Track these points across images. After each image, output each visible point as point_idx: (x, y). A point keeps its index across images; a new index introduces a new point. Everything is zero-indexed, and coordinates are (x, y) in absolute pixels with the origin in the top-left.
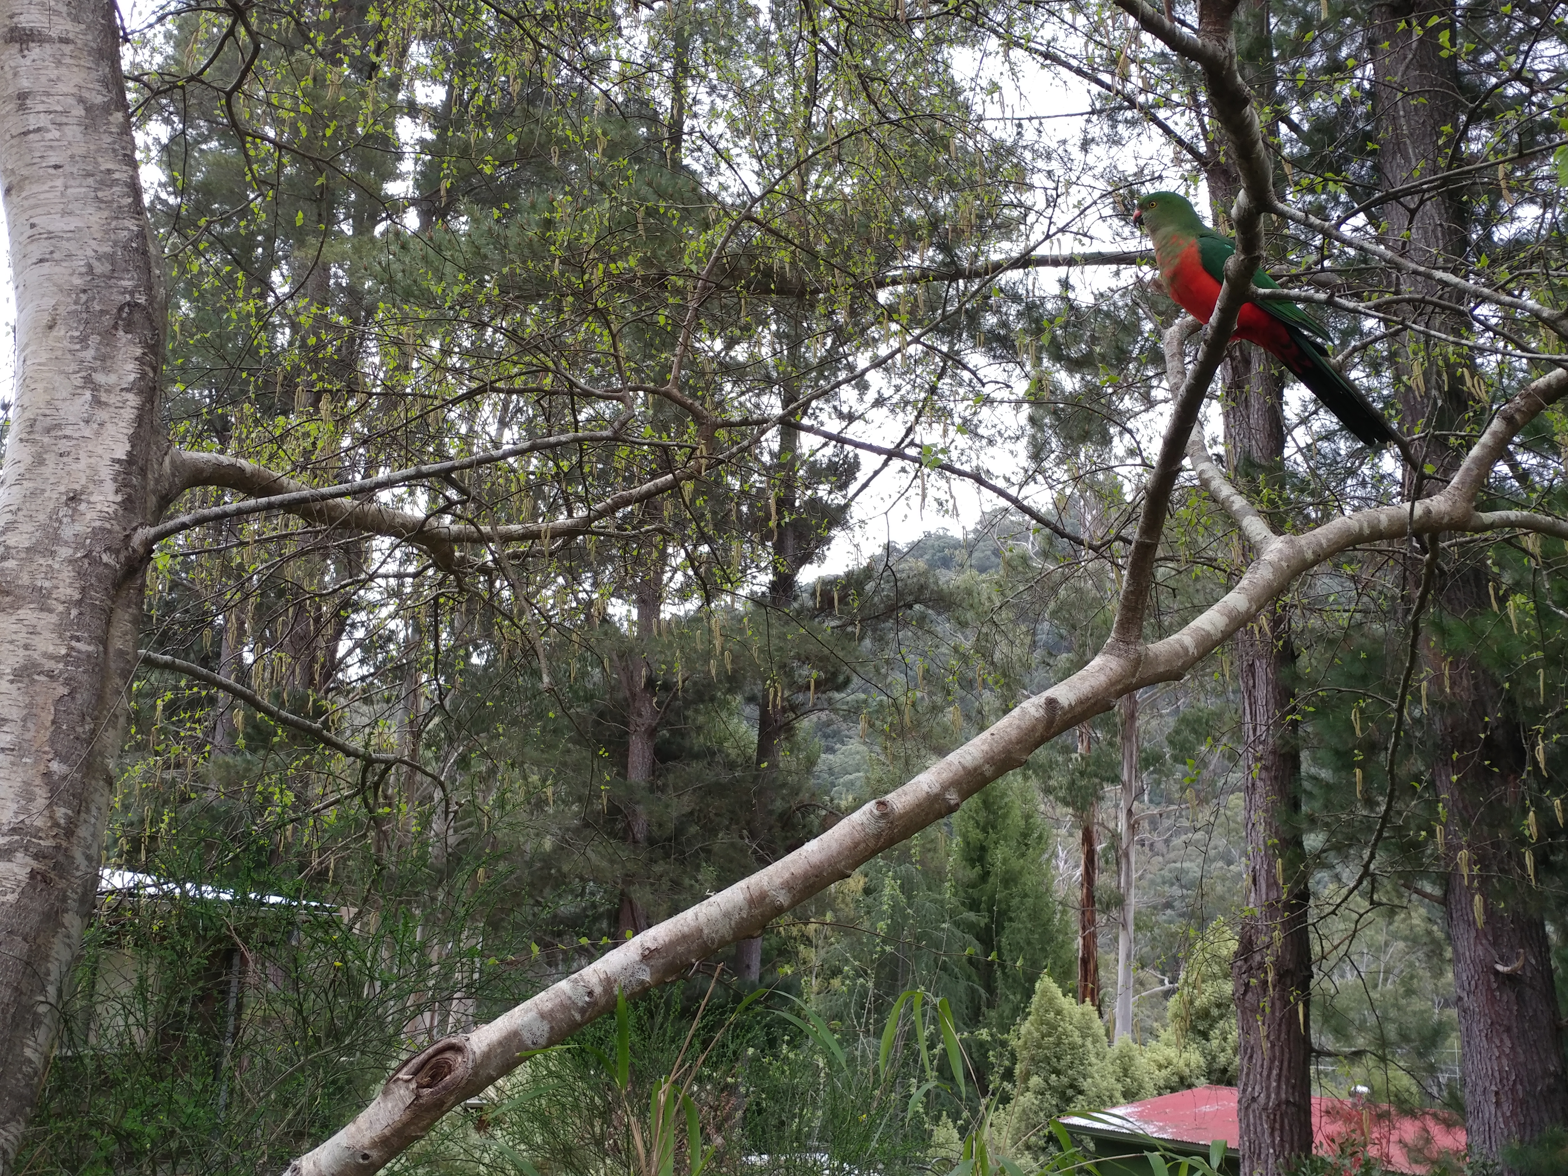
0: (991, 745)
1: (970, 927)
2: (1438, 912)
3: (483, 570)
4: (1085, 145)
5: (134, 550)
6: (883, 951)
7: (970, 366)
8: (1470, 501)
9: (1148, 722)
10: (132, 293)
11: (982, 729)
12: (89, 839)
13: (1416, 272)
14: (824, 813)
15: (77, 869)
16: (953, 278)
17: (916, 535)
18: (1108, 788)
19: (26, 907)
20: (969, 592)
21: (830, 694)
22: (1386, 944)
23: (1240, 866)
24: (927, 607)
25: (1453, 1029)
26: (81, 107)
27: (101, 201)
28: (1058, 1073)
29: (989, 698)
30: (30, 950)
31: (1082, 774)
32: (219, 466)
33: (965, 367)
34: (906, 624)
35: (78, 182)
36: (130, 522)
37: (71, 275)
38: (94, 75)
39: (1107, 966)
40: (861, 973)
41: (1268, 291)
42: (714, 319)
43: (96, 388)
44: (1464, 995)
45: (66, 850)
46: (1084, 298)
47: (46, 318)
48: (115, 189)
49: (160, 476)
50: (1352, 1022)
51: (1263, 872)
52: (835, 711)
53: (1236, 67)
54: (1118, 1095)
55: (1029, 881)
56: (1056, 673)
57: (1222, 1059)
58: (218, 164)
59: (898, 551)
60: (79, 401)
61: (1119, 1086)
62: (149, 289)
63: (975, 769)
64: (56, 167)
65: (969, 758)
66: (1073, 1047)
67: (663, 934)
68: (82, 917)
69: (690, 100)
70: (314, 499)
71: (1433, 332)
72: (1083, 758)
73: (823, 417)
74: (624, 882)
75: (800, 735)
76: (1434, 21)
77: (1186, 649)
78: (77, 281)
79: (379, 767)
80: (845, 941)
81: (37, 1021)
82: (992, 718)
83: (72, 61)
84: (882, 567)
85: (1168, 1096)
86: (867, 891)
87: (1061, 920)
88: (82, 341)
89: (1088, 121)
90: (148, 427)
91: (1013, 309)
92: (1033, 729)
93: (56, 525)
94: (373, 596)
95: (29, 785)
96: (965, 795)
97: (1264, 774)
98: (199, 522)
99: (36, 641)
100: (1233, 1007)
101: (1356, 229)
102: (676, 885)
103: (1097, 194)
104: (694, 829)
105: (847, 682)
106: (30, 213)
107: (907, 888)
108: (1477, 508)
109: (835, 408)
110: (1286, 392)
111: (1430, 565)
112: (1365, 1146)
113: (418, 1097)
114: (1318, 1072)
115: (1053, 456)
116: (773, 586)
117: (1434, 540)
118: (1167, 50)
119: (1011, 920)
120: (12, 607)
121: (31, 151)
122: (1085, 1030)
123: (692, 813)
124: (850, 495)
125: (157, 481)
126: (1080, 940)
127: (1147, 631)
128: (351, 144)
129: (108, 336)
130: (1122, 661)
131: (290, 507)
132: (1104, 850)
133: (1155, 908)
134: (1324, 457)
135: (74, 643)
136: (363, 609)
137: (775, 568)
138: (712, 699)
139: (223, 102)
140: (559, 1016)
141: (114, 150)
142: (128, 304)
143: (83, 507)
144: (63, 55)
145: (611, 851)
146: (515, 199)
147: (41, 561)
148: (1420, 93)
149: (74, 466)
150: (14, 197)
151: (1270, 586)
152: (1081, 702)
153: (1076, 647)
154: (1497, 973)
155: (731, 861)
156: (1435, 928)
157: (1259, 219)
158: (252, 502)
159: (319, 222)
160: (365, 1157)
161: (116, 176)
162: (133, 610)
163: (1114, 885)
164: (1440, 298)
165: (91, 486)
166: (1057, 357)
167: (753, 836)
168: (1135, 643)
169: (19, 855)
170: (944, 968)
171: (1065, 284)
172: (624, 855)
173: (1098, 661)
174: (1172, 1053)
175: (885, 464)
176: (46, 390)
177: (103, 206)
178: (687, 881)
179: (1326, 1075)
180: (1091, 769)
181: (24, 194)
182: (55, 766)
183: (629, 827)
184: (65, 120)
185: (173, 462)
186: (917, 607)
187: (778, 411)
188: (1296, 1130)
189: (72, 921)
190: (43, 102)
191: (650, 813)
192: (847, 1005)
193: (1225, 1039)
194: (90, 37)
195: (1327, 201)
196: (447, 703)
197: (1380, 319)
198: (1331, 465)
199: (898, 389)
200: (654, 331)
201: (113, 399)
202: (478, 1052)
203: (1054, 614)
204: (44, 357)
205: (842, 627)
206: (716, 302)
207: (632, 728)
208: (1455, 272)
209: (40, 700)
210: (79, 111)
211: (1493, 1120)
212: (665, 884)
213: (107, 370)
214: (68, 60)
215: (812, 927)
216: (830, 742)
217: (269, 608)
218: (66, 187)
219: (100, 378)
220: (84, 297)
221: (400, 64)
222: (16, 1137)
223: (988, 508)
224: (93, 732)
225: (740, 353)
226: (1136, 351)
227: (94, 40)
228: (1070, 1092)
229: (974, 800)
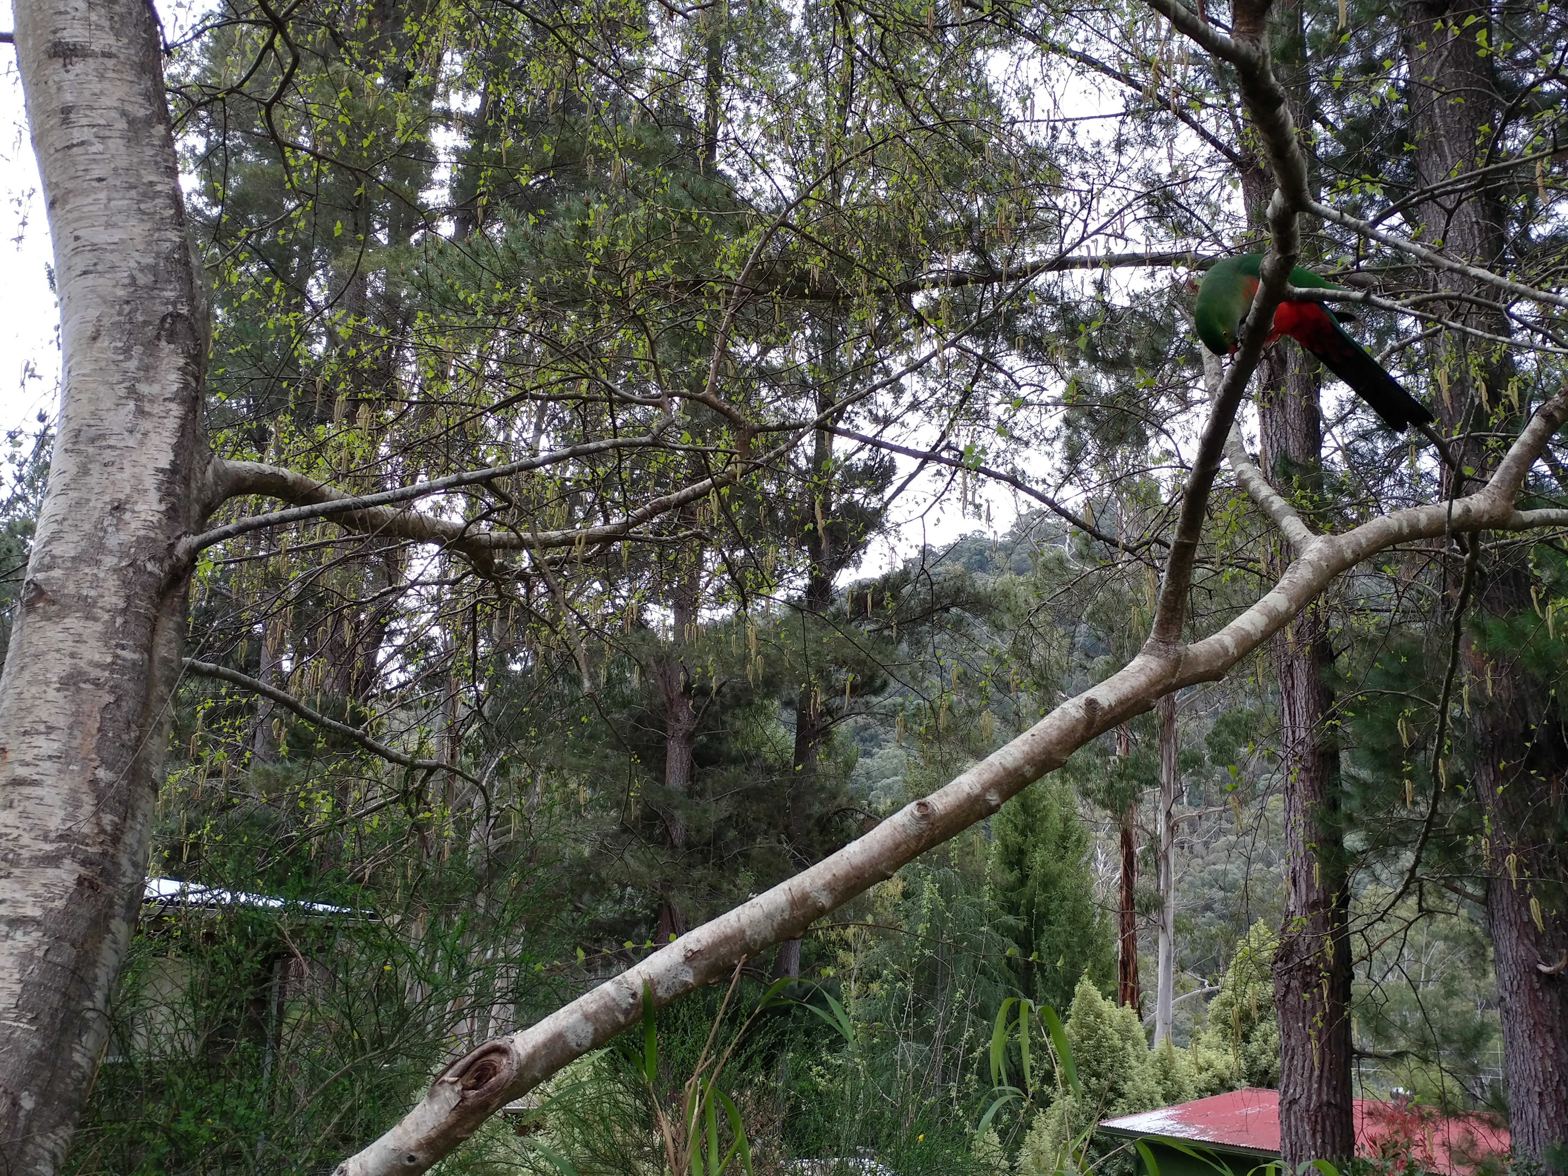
0: (1031, 746)
1: (1009, 931)
2: (1480, 914)
3: (523, 576)
4: (1120, 145)
5: (178, 559)
6: (922, 955)
7: (1005, 368)
8: (1509, 499)
9: (1186, 724)
10: (174, 304)
11: (1019, 731)
12: (135, 846)
13: (1451, 270)
14: (862, 817)
15: (124, 875)
16: (988, 281)
17: (951, 539)
18: (1147, 790)
19: (73, 914)
20: (1006, 595)
21: (868, 698)
22: (1428, 945)
23: (1280, 868)
24: (965, 610)
25: (1496, 1030)
26: (124, 120)
27: (143, 213)
28: (1098, 1076)
29: (1026, 700)
30: (78, 956)
31: (1121, 776)
32: (261, 474)
33: (1000, 370)
34: (942, 628)
35: (121, 195)
36: (174, 531)
37: (115, 286)
38: (137, 88)
39: (1146, 969)
40: (901, 977)
41: (1304, 290)
42: (750, 323)
43: (139, 398)
44: (1506, 995)
45: (113, 856)
46: (1119, 300)
47: (90, 330)
48: (157, 201)
49: (204, 485)
50: (1393, 1023)
51: (1303, 874)
52: (873, 715)
53: (1269, 67)
54: (1158, 1097)
55: (1068, 883)
56: (1093, 675)
57: (1263, 1061)
58: (255, 176)
59: (934, 554)
60: (123, 411)
61: (1160, 1089)
62: (191, 299)
63: (1016, 770)
64: (100, 180)
65: (1010, 759)
66: (1113, 1050)
67: (706, 935)
68: (129, 923)
69: (724, 108)
70: (357, 506)
71: (1469, 329)
72: (1121, 760)
73: (859, 421)
74: (662, 886)
75: (837, 740)
76: (1471, 20)
77: (1225, 649)
78: (121, 293)
79: (420, 774)
80: (884, 945)
81: (85, 1026)
82: (1030, 721)
83: (114, 75)
84: (917, 571)
85: (1208, 1099)
86: (906, 895)
87: (1100, 923)
88: (125, 352)
89: (1122, 122)
90: (191, 436)
91: (1048, 311)
92: (1073, 730)
93: (101, 534)
94: (412, 603)
95: (76, 792)
96: (1005, 797)
97: (1303, 775)
98: (241, 530)
99: (82, 649)
100: (1274, 1009)
101: (1391, 228)
102: (714, 890)
103: (1131, 196)
104: (732, 834)
105: (885, 685)
106: (74, 225)
107: (946, 891)
108: (1516, 507)
109: (870, 411)
110: (1322, 391)
111: (1471, 564)
112: (1408, 1148)
113: (463, 1099)
114: (1360, 1074)
115: (1089, 458)
116: (810, 591)
117: (1474, 539)
118: (1200, 50)
119: (1050, 923)
120: (57, 616)
121: (74, 164)
122: (1125, 1034)
123: (730, 817)
124: (886, 499)
125: (200, 490)
126: (1120, 943)
127: (1186, 631)
128: (387, 155)
129: (151, 346)
130: (1162, 662)
131: (333, 515)
132: (1143, 852)
133: (1195, 910)
134: (1362, 456)
135: (119, 651)
136: (402, 616)
137: (811, 573)
138: (750, 704)
139: (263, 112)
140: (603, 1017)
141: (156, 163)
142: (171, 315)
143: (127, 516)
144: (106, 69)
145: (649, 856)
146: (549, 206)
147: (87, 570)
148: (1457, 93)
149: (119, 476)
150: (58, 211)
151: (1309, 586)
152: (1121, 702)
153: (1113, 649)
154: (1539, 973)
155: (769, 866)
156: (1477, 928)
157: (1293, 218)
158: (294, 510)
159: (356, 232)
160: (411, 1159)
161: (159, 188)
162: (178, 618)
163: (1153, 887)
164: (1477, 295)
165: (136, 496)
166: (1093, 359)
167: (790, 839)
168: (1175, 643)
169: (67, 862)
170: (983, 971)
171: (1101, 286)
172: (662, 860)
173: (1138, 661)
174: (1212, 1055)
175: (921, 467)
176: (90, 400)
177: (145, 217)
178: (725, 886)
179: (1368, 1077)
180: (1130, 771)
181: (68, 207)
182: (101, 773)
183: (667, 832)
184: (108, 133)
185: (216, 471)
186: (953, 610)
187: (813, 415)
188: (1337, 1131)
189: (120, 927)
190: (86, 116)
191: (689, 818)
192: (885, 1009)
193: (1265, 1041)
194: (133, 52)
195: (1363, 200)
196: (486, 710)
197: (1417, 317)
198: (1368, 464)
199: (933, 392)
200: (691, 336)
201: (156, 409)
202: (523, 1053)
203: (1092, 616)
204: (88, 368)
205: (879, 630)
206: (751, 307)
207: (670, 733)
208: (1491, 269)
209: (86, 708)
210: (122, 124)
211: (1537, 1121)
212: (704, 888)
213: (150, 381)
214: (110, 74)
215: (851, 930)
216: (868, 746)
217: (309, 617)
218: (109, 200)
219: (144, 388)
220: (127, 309)
221: (435, 73)
222: (65, 1141)
223: (1024, 510)
224: (139, 739)
225: (775, 357)
226: (1172, 352)
227: (136, 54)
228: (1111, 1095)
229: (1013, 803)
